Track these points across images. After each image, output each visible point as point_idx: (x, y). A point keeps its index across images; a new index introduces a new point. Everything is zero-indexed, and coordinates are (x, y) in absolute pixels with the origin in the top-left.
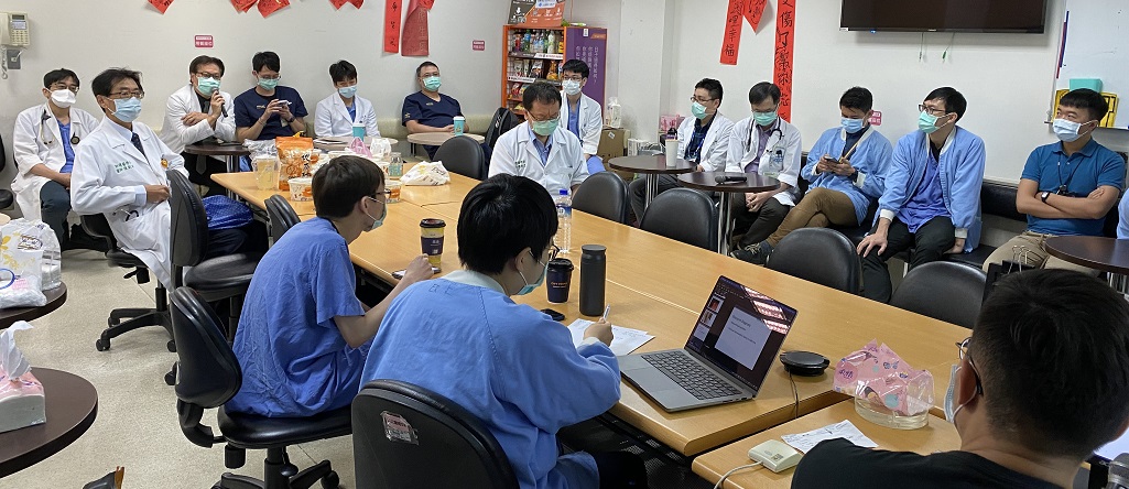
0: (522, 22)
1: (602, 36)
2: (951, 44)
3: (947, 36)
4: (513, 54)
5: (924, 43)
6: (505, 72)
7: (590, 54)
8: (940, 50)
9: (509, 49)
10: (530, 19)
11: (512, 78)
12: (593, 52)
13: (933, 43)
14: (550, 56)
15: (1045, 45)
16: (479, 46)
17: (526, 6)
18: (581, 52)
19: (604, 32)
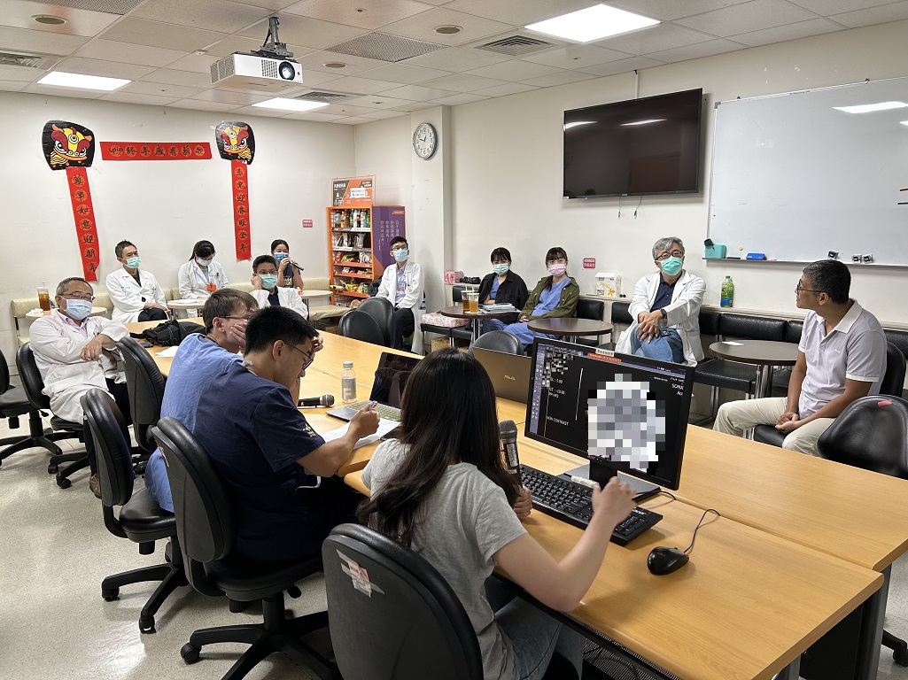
0: (341, 204)
1: (401, 212)
2: (640, 204)
3: (636, 200)
4: (337, 229)
5: (620, 205)
6: (330, 244)
7: (393, 227)
8: (633, 209)
9: (333, 225)
10: (346, 201)
11: (336, 248)
12: (395, 225)
13: (627, 204)
14: (363, 229)
15: (702, 202)
16: (308, 224)
17: (342, 192)
18: (385, 225)
19: (403, 208)
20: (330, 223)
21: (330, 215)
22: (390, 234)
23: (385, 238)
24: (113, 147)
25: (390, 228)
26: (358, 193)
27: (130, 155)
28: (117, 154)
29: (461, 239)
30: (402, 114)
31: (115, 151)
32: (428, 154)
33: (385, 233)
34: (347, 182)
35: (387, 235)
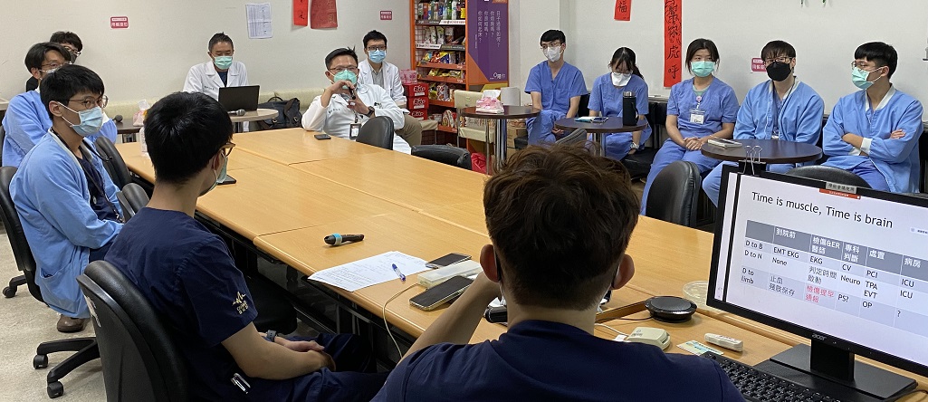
4: (420, 22)
6: (413, 40)
7: (492, 18)
9: (416, 17)
11: (420, 45)
12: (495, 17)
14: (454, 22)
16: (386, 16)
18: (483, 16)
20: (412, 14)
21: (413, 4)
22: (489, 28)
23: (484, 32)
25: (489, 21)
33: (483, 26)
35: (486, 29)
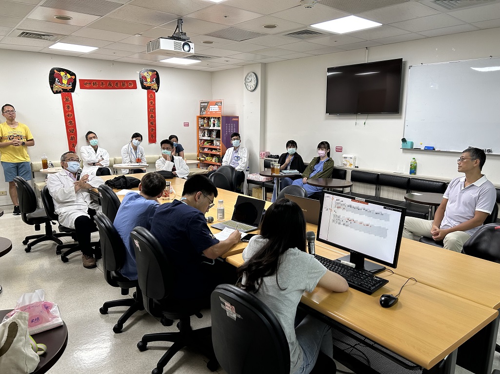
0: (205, 114)
1: (237, 119)
2: (367, 119)
3: (365, 116)
4: (201, 127)
5: (356, 119)
6: (198, 135)
7: (232, 127)
8: (363, 121)
9: (200, 125)
10: (207, 112)
11: (201, 138)
12: (233, 126)
13: (360, 119)
14: (216, 128)
15: (400, 118)
16: (187, 125)
17: (205, 108)
19: (238, 117)
20: (198, 125)
21: (198, 120)
24: (86, 82)
25: (230, 128)
26: (214, 109)
27: (95, 86)
28: (88, 86)
29: (269, 135)
30: (239, 67)
31: (88, 84)
32: (252, 89)
33: (228, 130)
34: (208, 103)
35: (229, 132)
